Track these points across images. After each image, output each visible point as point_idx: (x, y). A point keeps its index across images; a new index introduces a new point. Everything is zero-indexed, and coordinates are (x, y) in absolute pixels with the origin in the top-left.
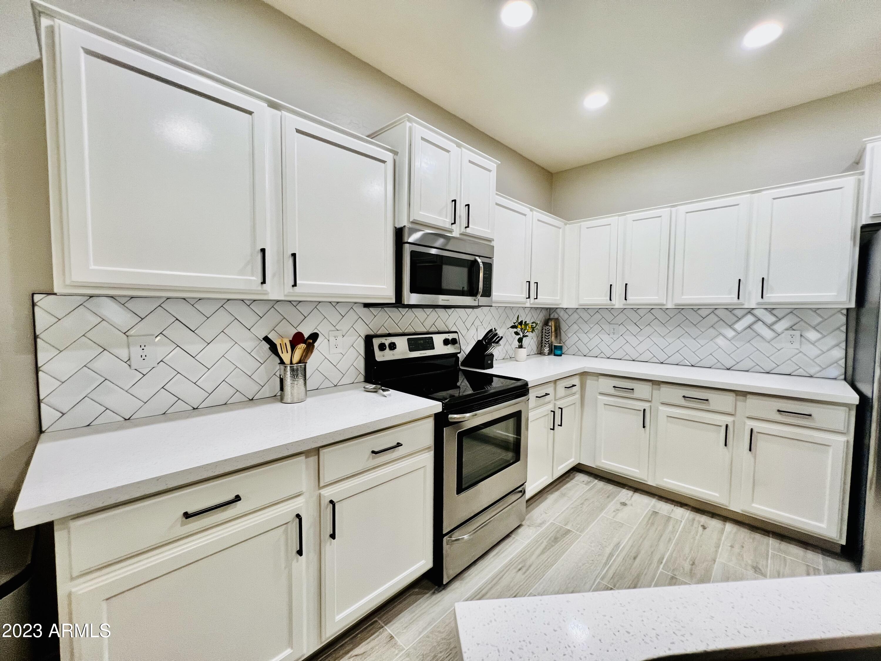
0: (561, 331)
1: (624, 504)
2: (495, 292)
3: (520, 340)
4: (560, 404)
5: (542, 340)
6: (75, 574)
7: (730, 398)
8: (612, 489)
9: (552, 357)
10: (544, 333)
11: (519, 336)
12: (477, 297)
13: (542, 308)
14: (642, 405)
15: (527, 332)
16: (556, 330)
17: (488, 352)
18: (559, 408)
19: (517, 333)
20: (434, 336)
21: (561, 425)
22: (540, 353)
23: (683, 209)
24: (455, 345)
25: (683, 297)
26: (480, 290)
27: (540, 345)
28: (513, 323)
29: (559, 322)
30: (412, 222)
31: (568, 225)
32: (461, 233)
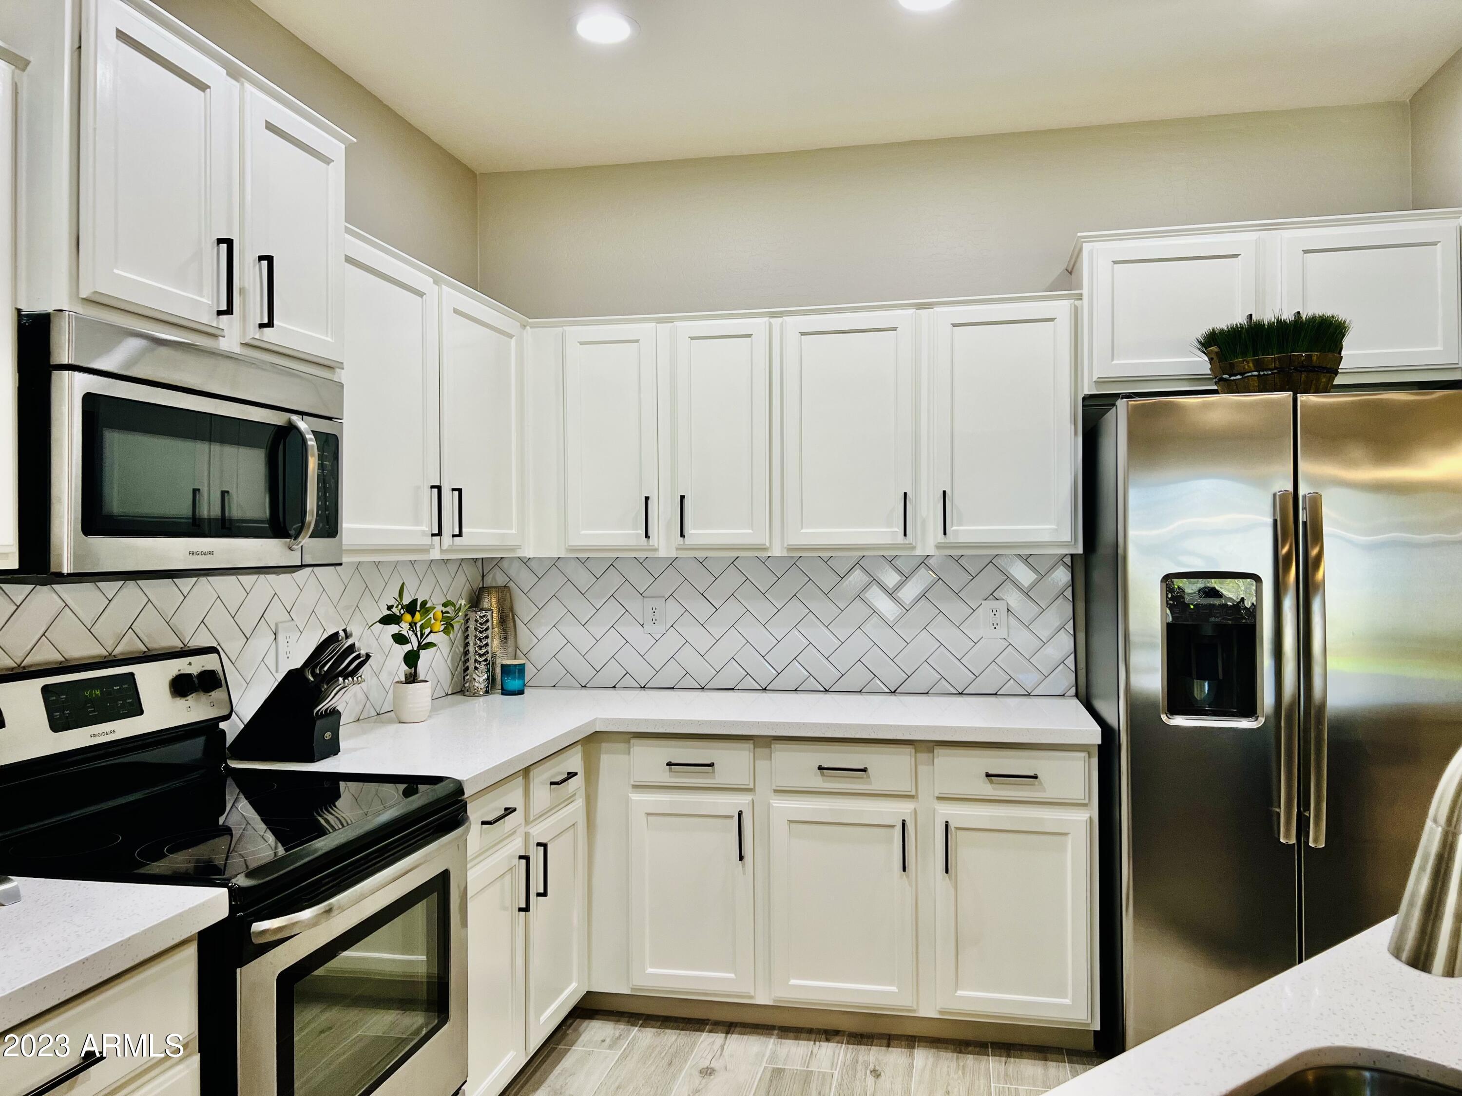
0: (516, 618)
1: (708, 1072)
2: (348, 523)
3: (411, 659)
4: (539, 832)
5: (466, 653)
7: (903, 758)
8: (676, 1040)
9: (497, 698)
10: (471, 634)
11: (407, 648)
12: (300, 539)
13: (464, 560)
14: (731, 803)
15: (431, 632)
16: (503, 621)
17: (323, 706)
18: (539, 844)
19: (400, 639)
20: (140, 671)
21: (545, 894)
22: (462, 689)
23: (795, 323)
24: (213, 693)
25: (803, 531)
26: (308, 518)
27: (460, 668)
28: (390, 608)
29: (510, 594)
30: (84, 294)
31: (528, 327)
32: (247, 340)
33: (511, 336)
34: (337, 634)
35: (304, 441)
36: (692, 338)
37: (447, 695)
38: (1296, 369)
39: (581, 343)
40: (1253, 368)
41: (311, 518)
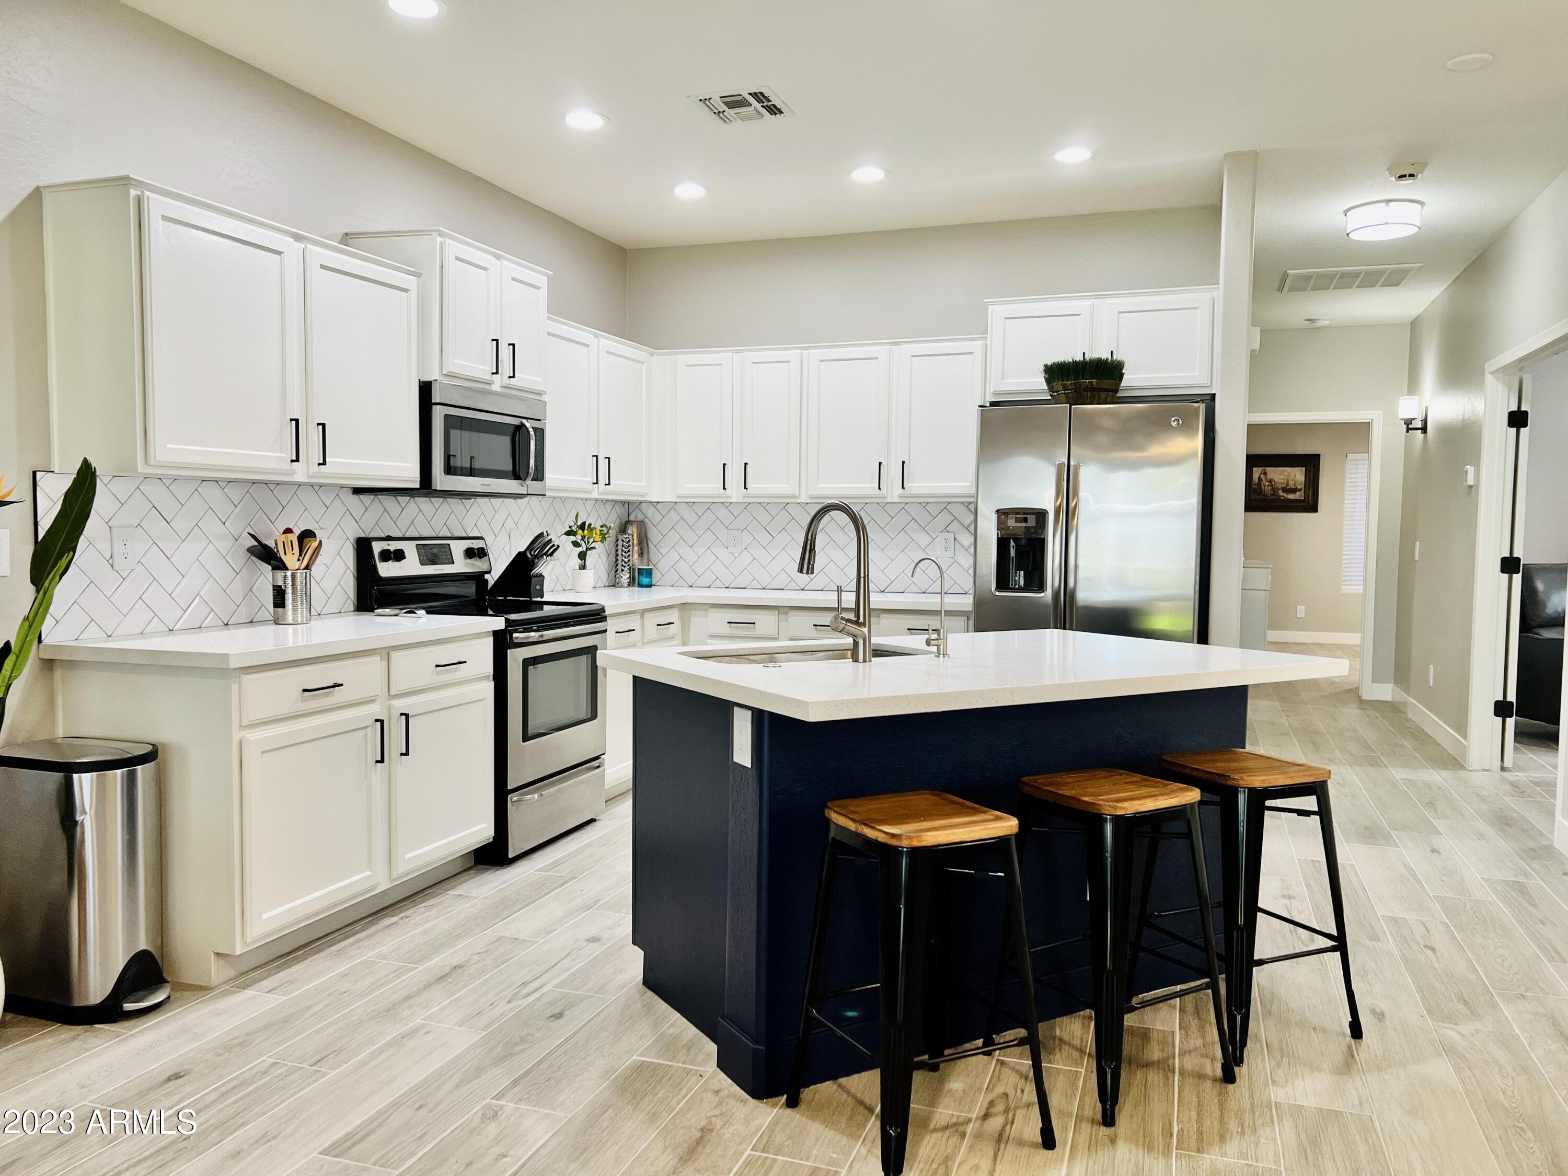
0: (649, 542)
2: (548, 475)
3: (582, 556)
5: (617, 560)
6: (244, 724)
9: (635, 589)
10: (620, 547)
11: (580, 549)
12: (526, 481)
13: (615, 502)
15: (594, 541)
16: (640, 543)
17: (535, 571)
20: (452, 543)
22: (615, 583)
23: (816, 354)
24: (483, 560)
25: (819, 486)
26: (530, 471)
27: (614, 570)
28: (570, 527)
29: (645, 527)
30: (444, 373)
31: (655, 355)
32: (504, 385)
33: (643, 363)
34: (543, 533)
35: (528, 432)
36: (754, 363)
37: (605, 586)
38: (1084, 390)
39: (687, 366)
40: (1061, 389)
41: (532, 471)
